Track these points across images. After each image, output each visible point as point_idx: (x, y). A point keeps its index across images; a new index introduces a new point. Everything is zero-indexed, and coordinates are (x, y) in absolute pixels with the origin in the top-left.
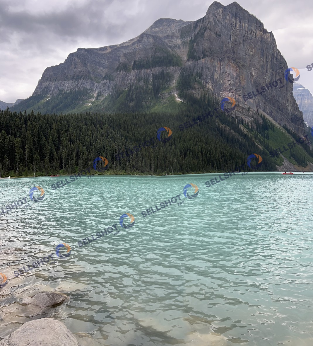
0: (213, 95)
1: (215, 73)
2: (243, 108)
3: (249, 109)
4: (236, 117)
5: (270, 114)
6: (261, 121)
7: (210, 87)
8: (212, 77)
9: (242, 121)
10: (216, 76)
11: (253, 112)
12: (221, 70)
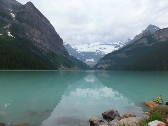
0: (29, 38)
1: (30, 31)
2: (43, 46)
3: (46, 47)
4: (40, 49)
5: (55, 50)
6: (51, 52)
7: (28, 35)
8: (29, 32)
9: (43, 51)
10: (31, 32)
11: (48, 48)
12: (33, 31)
